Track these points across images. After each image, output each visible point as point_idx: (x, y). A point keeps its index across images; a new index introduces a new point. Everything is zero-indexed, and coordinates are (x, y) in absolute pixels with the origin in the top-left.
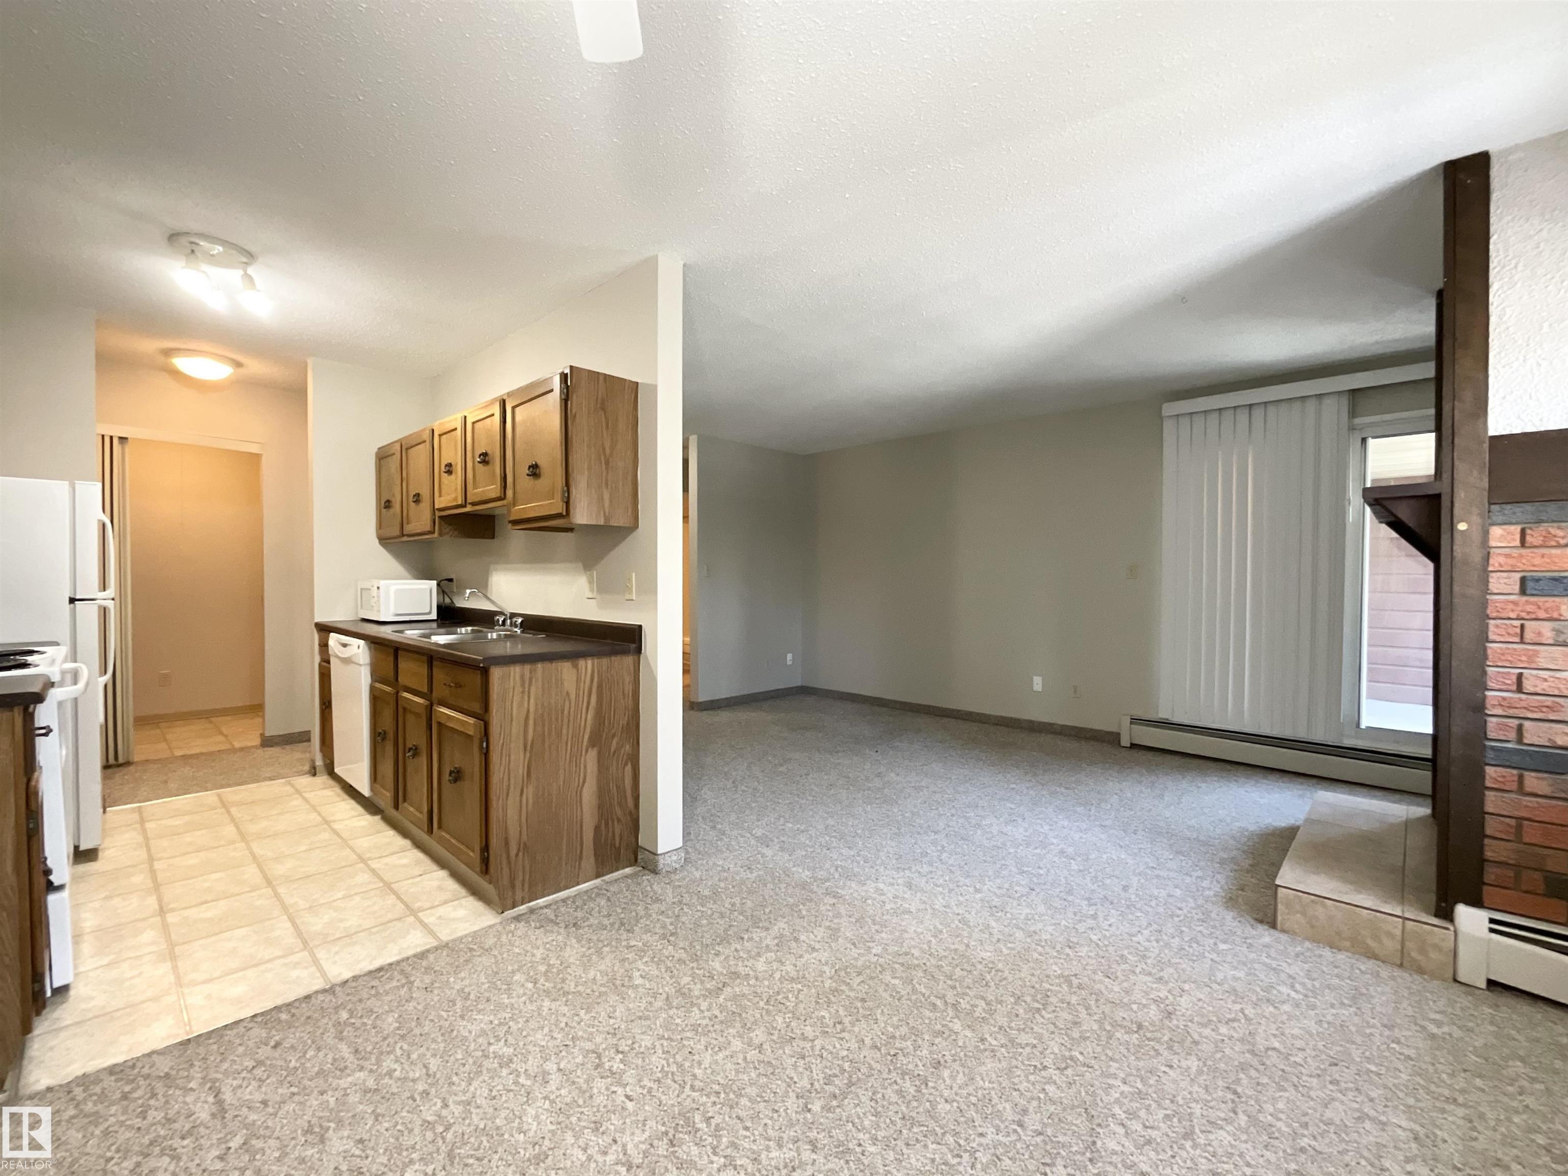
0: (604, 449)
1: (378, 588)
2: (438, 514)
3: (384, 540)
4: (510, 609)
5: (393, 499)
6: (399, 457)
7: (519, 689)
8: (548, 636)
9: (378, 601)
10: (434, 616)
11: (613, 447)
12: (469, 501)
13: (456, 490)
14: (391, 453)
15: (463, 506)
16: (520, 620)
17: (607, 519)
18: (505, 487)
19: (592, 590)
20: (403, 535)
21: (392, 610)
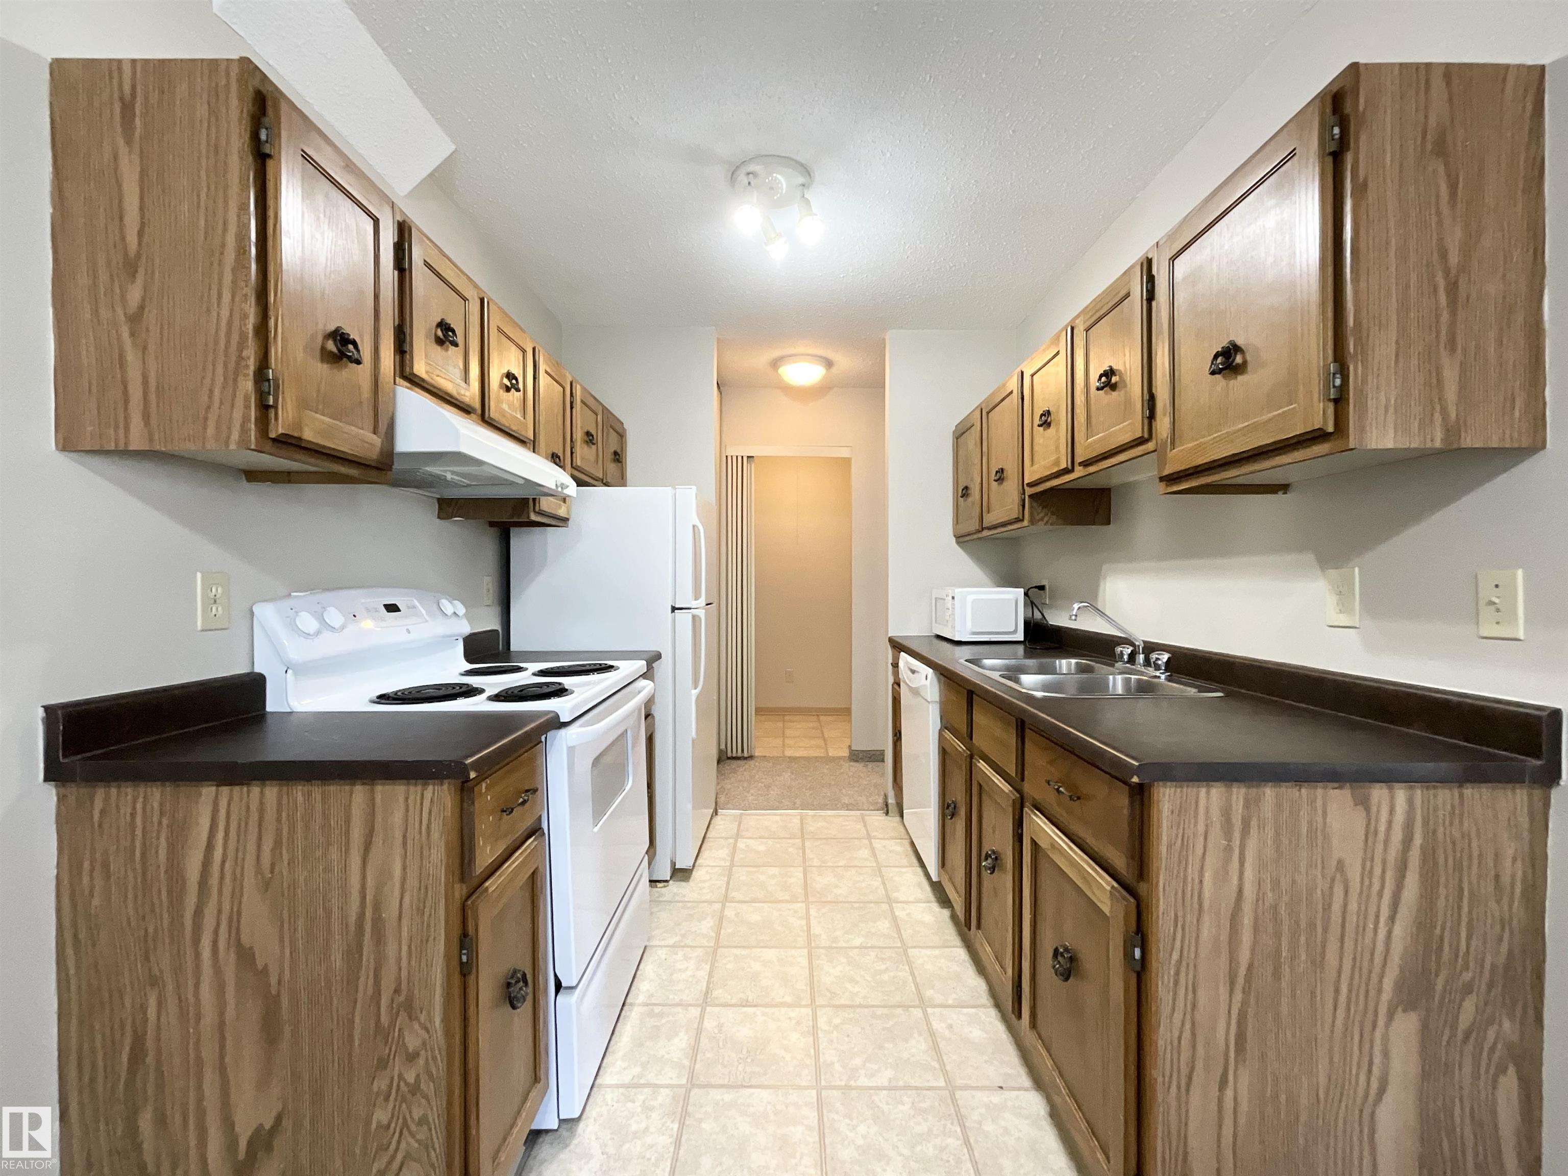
0: (1444, 254)
1: (953, 598)
2: (1029, 491)
3: (961, 539)
4: (1142, 634)
5: (971, 486)
6: (979, 428)
7: (1217, 838)
8: (1228, 695)
9: (953, 614)
10: (1020, 636)
11: (1467, 250)
12: (1078, 459)
13: (1057, 448)
14: (970, 425)
15: (1066, 471)
16: (1165, 657)
17: (1451, 431)
18: (1152, 417)
19: (1344, 606)
20: (983, 529)
21: (969, 626)
